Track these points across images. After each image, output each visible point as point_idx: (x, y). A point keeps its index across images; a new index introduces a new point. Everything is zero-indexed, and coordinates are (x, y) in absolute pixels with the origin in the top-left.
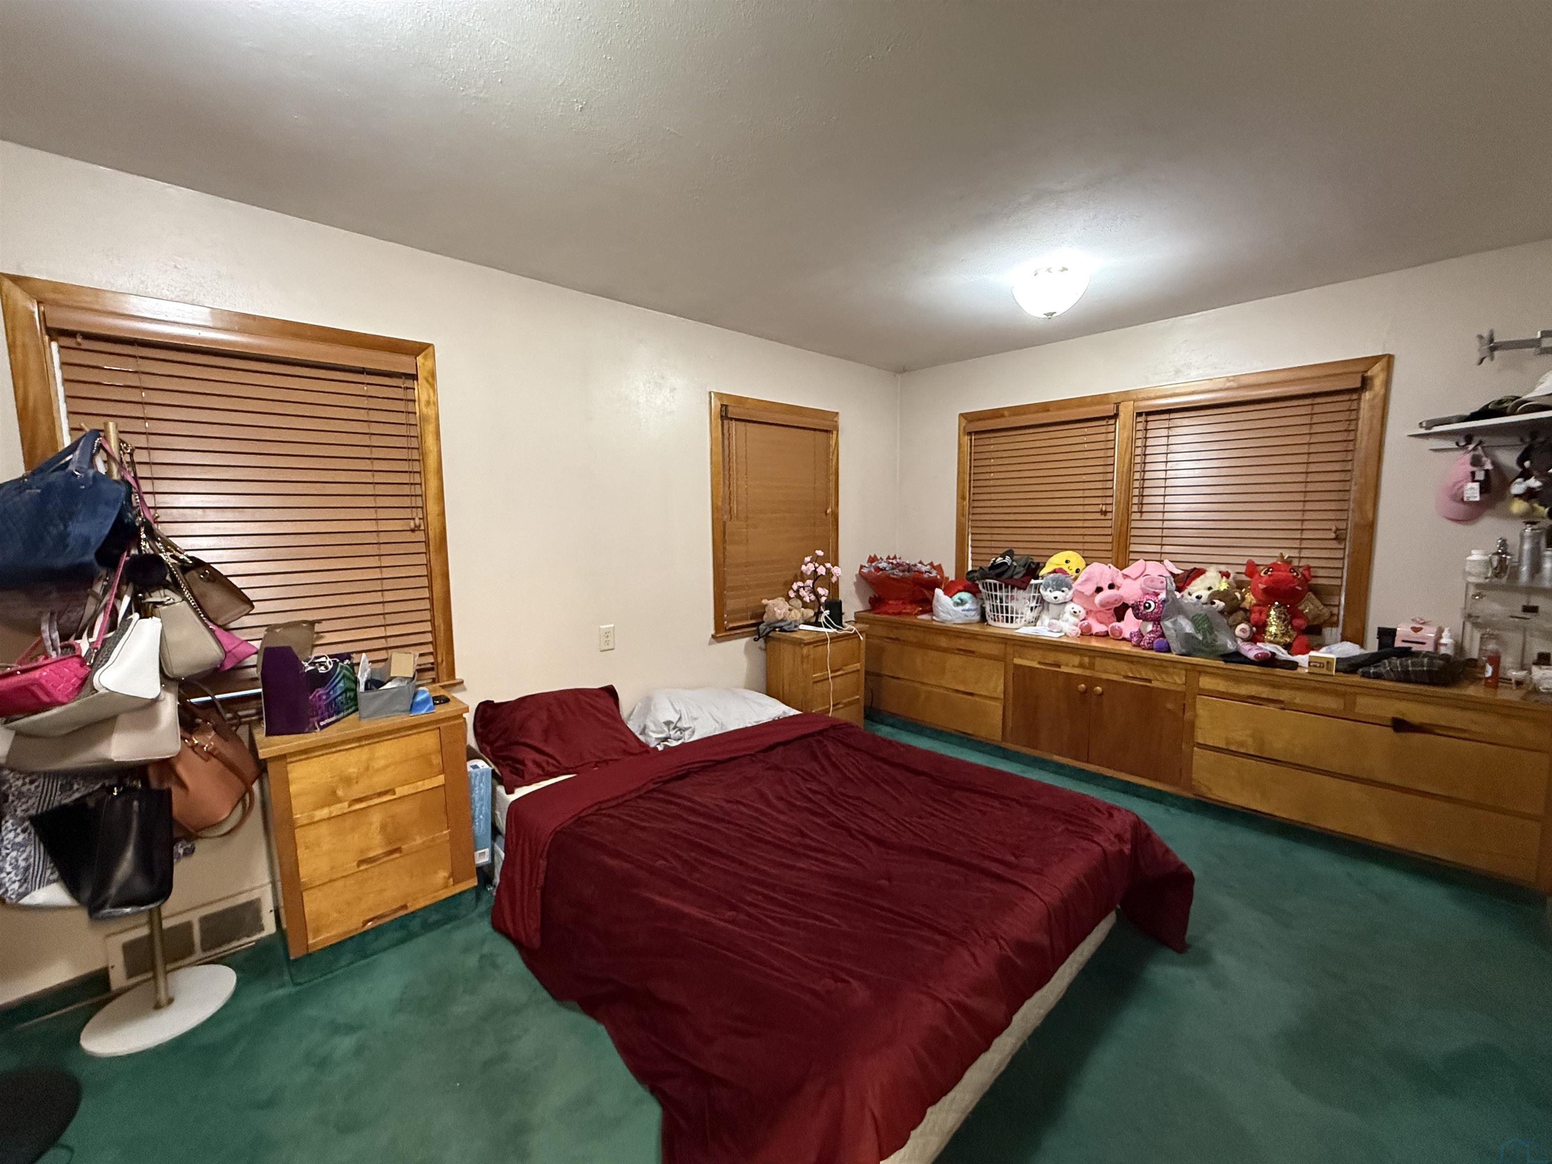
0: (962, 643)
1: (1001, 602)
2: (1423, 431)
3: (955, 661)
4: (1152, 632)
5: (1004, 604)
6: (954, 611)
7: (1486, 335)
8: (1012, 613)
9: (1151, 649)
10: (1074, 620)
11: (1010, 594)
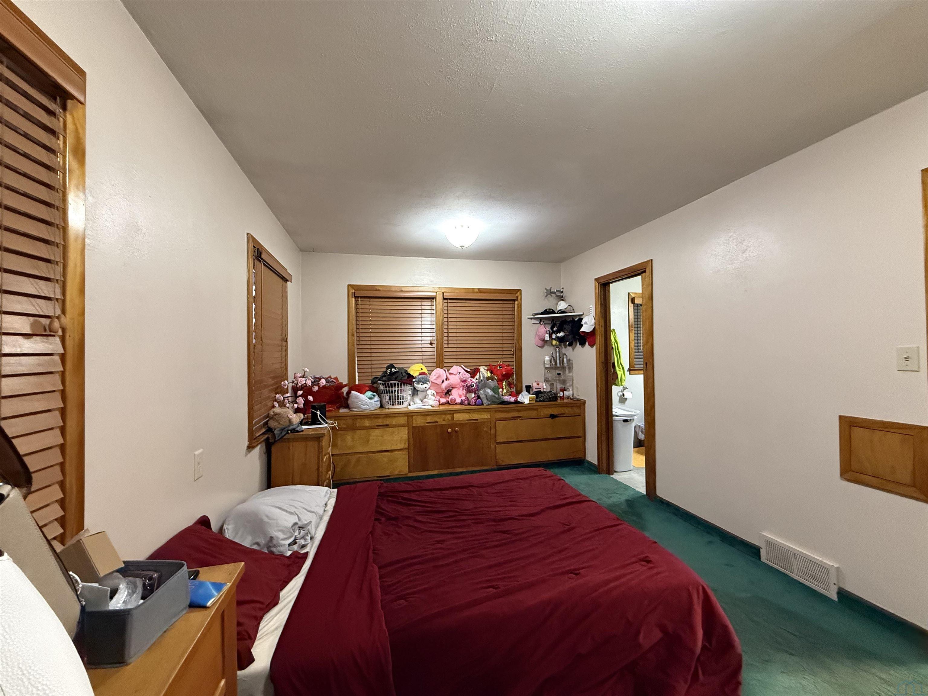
0: (380, 422)
1: (398, 393)
2: (532, 317)
3: (377, 433)
4: (474, 397)
5: (399, 395)
6: (370, 403)
7: (548, 288)
8: (403, 399)
9: (476, 405)
10: (433, 398)
11: (400, 389)
